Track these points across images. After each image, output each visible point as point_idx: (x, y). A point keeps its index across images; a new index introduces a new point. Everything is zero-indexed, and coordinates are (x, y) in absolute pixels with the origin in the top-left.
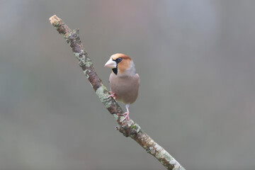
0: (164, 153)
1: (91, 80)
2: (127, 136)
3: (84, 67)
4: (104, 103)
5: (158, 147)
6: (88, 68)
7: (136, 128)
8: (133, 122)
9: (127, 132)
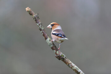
0: (75, 67)
1: (44, 35)
2: (60, 60)
3: (41, 30)
4: (50, 45)
5: (73, 64)
6: (42, 30)
7: (64, 56)
8: (62, 53)
9: (60, 58)
